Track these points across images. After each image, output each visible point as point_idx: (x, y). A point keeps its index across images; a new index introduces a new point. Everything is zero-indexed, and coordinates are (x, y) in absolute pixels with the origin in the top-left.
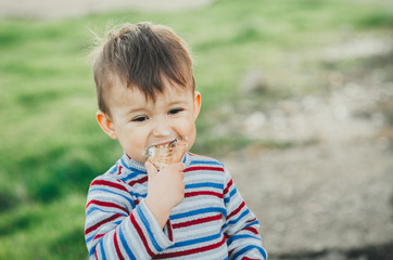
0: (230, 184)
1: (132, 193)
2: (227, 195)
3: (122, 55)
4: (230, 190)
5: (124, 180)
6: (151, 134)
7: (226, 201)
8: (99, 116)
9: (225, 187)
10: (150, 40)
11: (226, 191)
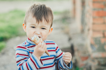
0: (57, 47)
1: (28, 50)
2: (57, 51)
3: (35, 9)
4: (58, 49)
5: (26, 46)
6: (35, 32)
7: (57, 52)
8: (23, 24)
9: (56, 48)
10: (44, 8)
11: (56, 49)
